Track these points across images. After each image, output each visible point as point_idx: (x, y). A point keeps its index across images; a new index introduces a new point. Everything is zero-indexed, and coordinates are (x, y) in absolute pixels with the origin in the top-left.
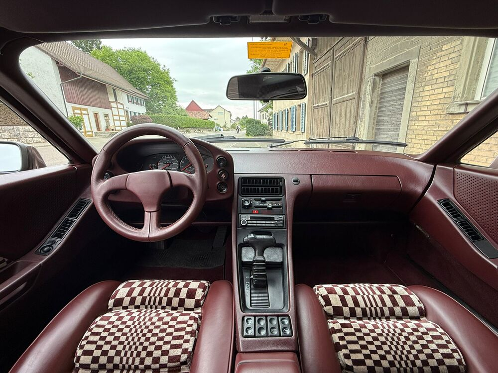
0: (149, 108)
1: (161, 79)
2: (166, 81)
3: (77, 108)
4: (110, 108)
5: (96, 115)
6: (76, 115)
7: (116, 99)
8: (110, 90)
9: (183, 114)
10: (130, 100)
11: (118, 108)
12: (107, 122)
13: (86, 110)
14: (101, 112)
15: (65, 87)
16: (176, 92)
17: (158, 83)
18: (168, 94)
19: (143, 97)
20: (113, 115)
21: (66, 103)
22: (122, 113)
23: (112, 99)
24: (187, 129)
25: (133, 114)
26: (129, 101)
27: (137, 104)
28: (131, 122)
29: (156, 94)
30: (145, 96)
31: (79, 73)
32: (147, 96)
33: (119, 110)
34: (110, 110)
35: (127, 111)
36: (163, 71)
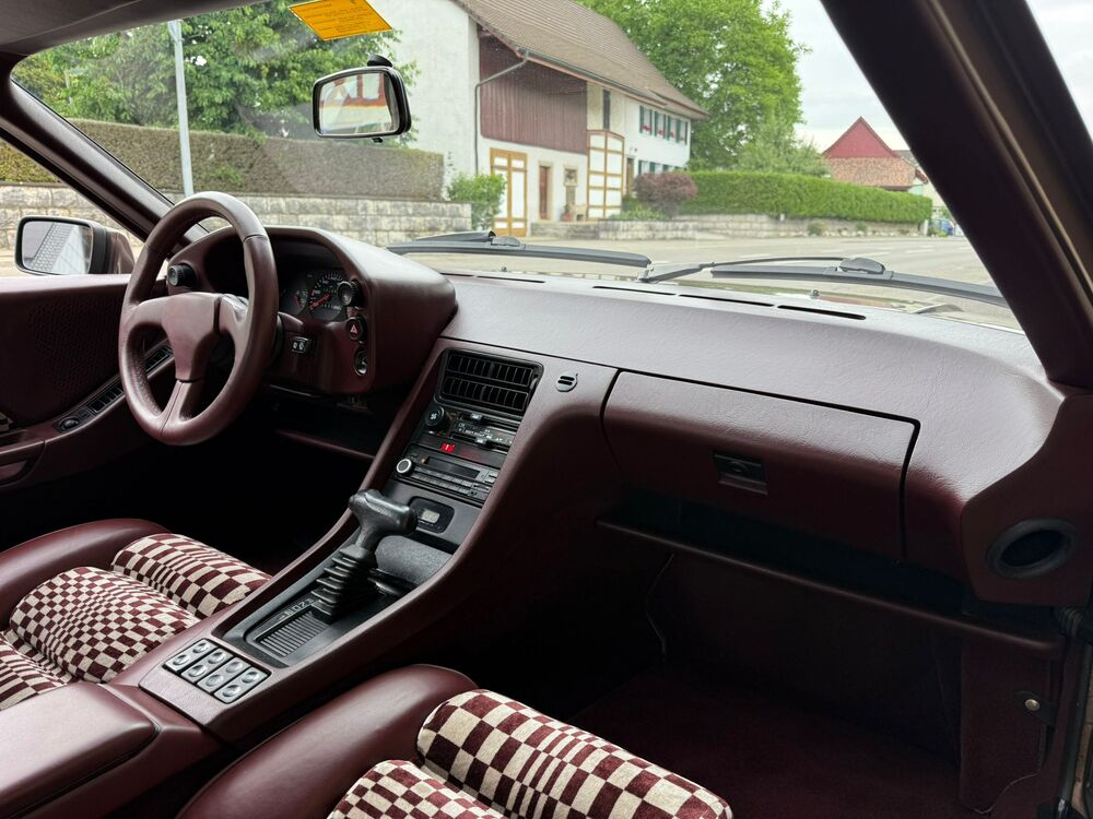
0: (702, 147)
1: (758, 47)
2: (772, 55)
3: (502, 153)
4: (585, 149)
5: (545, 171)
6: (497, 172)
7: (606, 124)
8: (595, 96)
9: (809, 168)
10: (647, 123)
11: (606, 151)
12: (571, 193)
13: (523, 157)
14: (559, 160)
15: (484, 93)
16: (799, 89)
17: (745, 64)
18: (772, 100)
19: (689, 113)
20: (590, 172)
21: (480, 137)
22: (616, 164)
23: (594, 121)
24: (814, 222)
25: (646, 169)
26: (642, 127)
27: (667, 135)
28: (634, 195)
29: (734, 99)
30: (697, 107)
31: (522, 52)
32: (703, 110)
33: (609, 155)
34: (585, 158)
35: (630, 161)
36: (769, 19)
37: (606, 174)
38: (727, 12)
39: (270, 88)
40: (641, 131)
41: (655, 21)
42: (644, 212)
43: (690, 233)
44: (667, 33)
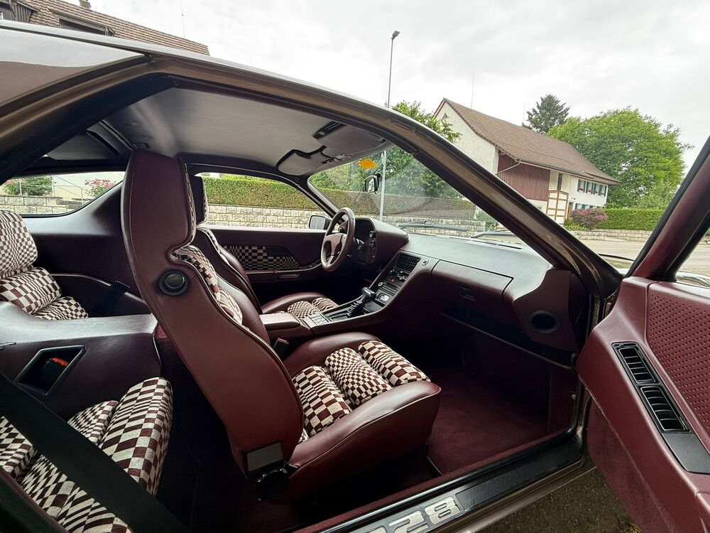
0: (615, 197)
1: (655, 148)
2: (665, 151)
4: (546, 199)
7: (559, 188)
8: (554, 176)
10: (582, 187)
11: (558, 199)
17: (646, 157)
18: (662, 173)
19: (608, 182)
20: (548, 209)
22: (562, 205)
23: (553, 186)
25: (580, 207)
26: (579, 189)
27: (594, 192)
28: (571, 219)
29: (636, 175)
30: (613, 179)
31: (518, 160)
32: (616, 180)
33: (559, 201)
34: (546, 202)
35: (571, 204)
36: (664, 134)
37: (556, 210)
38: (637, 133)
39: (413, 179)
40: (578, 191)
41: (591, 141)
42: (575, 227)
43: (602, 238)
44: (598, 146)
